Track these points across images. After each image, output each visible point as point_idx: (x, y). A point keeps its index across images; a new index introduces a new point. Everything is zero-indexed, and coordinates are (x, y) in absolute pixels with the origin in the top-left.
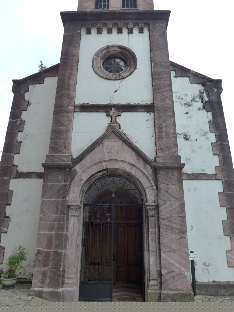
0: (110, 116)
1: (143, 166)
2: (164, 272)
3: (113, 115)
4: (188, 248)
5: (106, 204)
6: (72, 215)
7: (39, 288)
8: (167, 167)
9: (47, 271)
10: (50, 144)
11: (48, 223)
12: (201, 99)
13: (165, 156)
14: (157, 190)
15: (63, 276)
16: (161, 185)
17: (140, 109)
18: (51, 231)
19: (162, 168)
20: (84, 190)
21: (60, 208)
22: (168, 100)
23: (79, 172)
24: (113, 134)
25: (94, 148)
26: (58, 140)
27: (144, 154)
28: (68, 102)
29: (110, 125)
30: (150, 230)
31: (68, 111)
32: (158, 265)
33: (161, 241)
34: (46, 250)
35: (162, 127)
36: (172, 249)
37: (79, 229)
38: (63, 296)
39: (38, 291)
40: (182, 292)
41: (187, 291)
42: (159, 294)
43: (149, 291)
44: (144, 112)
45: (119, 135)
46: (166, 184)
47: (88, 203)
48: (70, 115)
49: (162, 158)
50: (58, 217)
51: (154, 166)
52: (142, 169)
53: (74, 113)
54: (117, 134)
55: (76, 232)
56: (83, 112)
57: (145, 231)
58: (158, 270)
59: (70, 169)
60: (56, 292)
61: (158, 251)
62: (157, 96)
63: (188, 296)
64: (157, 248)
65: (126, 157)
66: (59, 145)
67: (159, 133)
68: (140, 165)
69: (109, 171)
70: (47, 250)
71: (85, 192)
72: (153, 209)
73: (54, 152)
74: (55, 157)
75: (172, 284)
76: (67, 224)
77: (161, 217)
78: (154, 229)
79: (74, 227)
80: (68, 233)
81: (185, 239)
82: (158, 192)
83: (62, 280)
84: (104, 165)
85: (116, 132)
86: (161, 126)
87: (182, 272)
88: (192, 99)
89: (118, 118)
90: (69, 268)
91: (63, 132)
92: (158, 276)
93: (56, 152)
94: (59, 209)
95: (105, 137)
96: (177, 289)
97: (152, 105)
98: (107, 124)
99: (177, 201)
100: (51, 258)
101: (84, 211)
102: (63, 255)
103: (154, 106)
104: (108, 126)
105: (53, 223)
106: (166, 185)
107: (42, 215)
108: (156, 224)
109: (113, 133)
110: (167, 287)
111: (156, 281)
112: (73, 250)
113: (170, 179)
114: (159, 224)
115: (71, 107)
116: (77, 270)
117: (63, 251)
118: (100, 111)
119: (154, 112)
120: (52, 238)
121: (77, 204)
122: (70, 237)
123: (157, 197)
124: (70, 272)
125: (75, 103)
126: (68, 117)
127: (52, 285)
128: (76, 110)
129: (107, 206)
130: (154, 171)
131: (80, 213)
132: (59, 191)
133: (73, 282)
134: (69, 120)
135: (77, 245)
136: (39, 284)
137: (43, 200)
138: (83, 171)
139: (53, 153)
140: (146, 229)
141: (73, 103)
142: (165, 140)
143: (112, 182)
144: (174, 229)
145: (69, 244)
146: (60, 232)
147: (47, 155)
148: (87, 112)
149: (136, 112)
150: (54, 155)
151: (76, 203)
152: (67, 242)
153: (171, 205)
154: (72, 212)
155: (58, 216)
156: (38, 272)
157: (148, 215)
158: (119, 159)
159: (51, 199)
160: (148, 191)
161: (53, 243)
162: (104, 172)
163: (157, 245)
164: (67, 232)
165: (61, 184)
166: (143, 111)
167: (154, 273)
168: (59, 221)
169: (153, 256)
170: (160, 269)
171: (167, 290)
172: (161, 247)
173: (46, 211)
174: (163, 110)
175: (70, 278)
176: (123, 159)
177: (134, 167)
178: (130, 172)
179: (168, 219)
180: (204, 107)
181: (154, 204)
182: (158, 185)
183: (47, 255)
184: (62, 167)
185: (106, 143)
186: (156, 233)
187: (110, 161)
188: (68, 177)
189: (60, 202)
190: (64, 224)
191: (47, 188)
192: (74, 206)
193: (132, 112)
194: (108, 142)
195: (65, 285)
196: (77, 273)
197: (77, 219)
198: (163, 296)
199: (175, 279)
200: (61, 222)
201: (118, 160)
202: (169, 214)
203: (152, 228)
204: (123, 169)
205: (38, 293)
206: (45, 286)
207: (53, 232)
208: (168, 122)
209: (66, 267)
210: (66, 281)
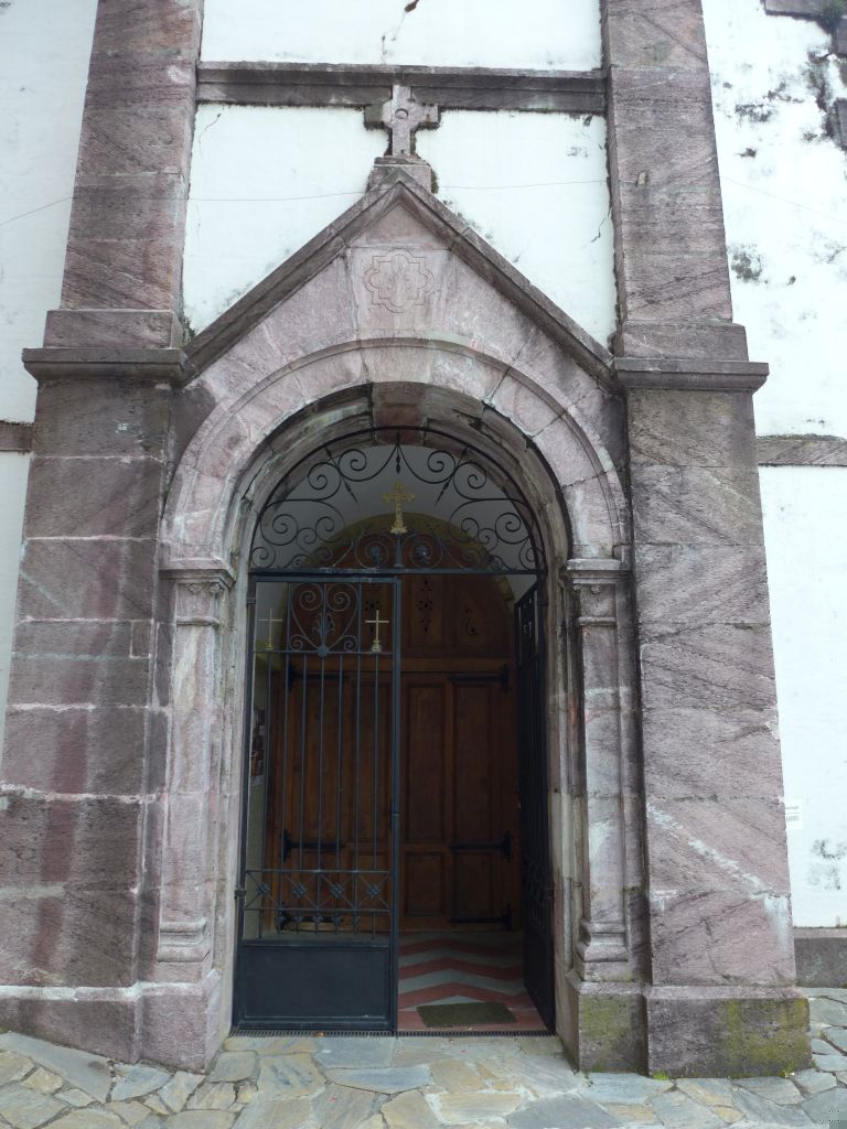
0: (381, 126)
1: (553, 375)
2: (659, 895)
3: (397, 124)
4: (780, 780)
5: (364, 571)
6: (187, 618)
7: (20, 985)
8: (680, 377)
9: (62, 902)
10: (68, 259)
11: (63, 657)
12: (817, 91)
13: (666, 325)
14: (628, 494)
15: (149, 925)
16: (649, 469)
17: (536, 97)
18: (79, 700)
19: (653, 385)
20: (248, 496)
21: (123, 582)
22: (678, 50)
23: (226, 398)
24: (398, 215)
25: (302, 282)
26: (109, 236)
27: (563, 314)
28: (165, 47)
29: (385, 168)
30: (589, 693)
31: (166, 92)
32: (632, 865)
33: (647, 748)
34: (50, 797)
35: (653, 182)
36: (701, 784)
37: (229, 692)
38: (147, 1019)
39: (14, 1002)
40: (750, 993)
41: (772, 987)
42: (634, 1004)
43: (586, 988)
44: (560, 111)
45: (428, 213)
46: (675, 465)
47: (274, 566)
48: (174, 112)
49: (654, 335)
50: (115, 629)
51: (613, 374)
52: (552, 389)
53: (196, 110)
54: (422, 208)
55: (209, 704)
56: (243, 104)
57: (560, 697)
58: (630, 885)
59: (177, 384)
60: (108, 1003)
61: (628, 795)
62: (625, 33)
63: (782, 1010)
64: (626, 783)
65: (465, 329)
66: (114, 264)
67: (635, 211)
68: (542, 369)
69: (379, 403)
70: (59, 796)
71: (257, 506)
72: (603, 587)
73: (91, 299)
74: (95, 323)
75: (699, 953)
76: (164, 663)
77: (650, 627)
78: (610, 691)
79: (197, 680)
80: (167, 711)
81: (763, 737)
82: (630, 506)
83: (142, 944)
84: (355, 369)
85: (416, 202)
86: (647, 179)
87: (753, 897)
88: (773, 87)
89: (423, 138)
90: (175, 883)
91: (139, 199)
92: (629, 917)
93: (99, 300)
94: (121, 587)
95: (356, 225)
96: (725, 977)
97: (599, 75)
98: (369, 166)
99: (727, 549)
100: (79, 834)
101: (250, 606)
102: (143, 819)
103: (607, 81)
104: (373, 175)
105: (86, 657)
106: (672, 470)
107: (30, 618)
108: (621, 664)
109: (399, 209)
110: (674, 969)
111: (618, 941)
112: (197, 797)
113: (692, 442)
114: (635, 661)
115: (180, 73)
116: (221, 891)
117: (143, 799)
118: (333, 101)
119: (605, 113)
120: (83, 736)
121: (216, 562)
122: (177, 731)
123: (626, 529)
124: (180, 902)
125: (204, 58)
126: (161, 120)
127: (90, 973)
128: (207, 92)
129: (370, 580)
130: (612, 400)
131: (231, 613)
132: (116, 496)
133: (197, 951)
134: (168, 138)
135: (218, 770)
136: (20, 965)
137: (32, 543)
138: (244, 397)
139: (84, 303)
140: (566, 689)
141: (187, 54)
142: (664, 245)
143: (393, 463)
144: (714, 688)
145: (176, 764)
146: (125, 706)
147: (50, 313)
148: (265, 105)
149: (516, 114)
150: (92, 314)
151: (209, 556)
152: (164, 753)
153: (697, 571)
154: (186, 607)
155: (111, 623)
156: (13, 905)
157: (582, 619)
158: (430, 337)
159: (74, 538)
160: (579, 502)
161: (91, 760)
162: (353, 408)
163: (626, 765)
164: (164, 703)
165: (126, 459)
166: (551, 105)
167: (611, 900)
168: (121, 649)
169: (605, 820)
170: (638, 884)
171: (675, 984)
172: (648, 778)
173: (49, 596)
174: (657, 100)
175: (185, 934)
176: (452, 338)
177: (507, 379)
178: (487, 402)
179: (682, 637)
180: (830, 130)
181: (612, 565)
182: (633, 468)
183: (60, 819)
184: (133, 370)
185: (364, 254)
186: (618, 708)
187: (383, 344)
188: (165, 424)
189: (125, 550)
190: (144, 666)
191: (53, 482)
192: (198, 571)
193: (496, 109)
194: (376, 253)
195: (159, 968)
196: (219, 905)
197: (217, 639)
198: (657, 1012)
199: (717, 933)
200: (131, 657)
201: (427, 341)
202: (689, 614)
203: (601, 684)
204: (453, 387)
205: (16, 1012)
206: (54, 977)
207: (91, 707)
208: (682, 162)
209: (164, 880)
210: (164, 947)
